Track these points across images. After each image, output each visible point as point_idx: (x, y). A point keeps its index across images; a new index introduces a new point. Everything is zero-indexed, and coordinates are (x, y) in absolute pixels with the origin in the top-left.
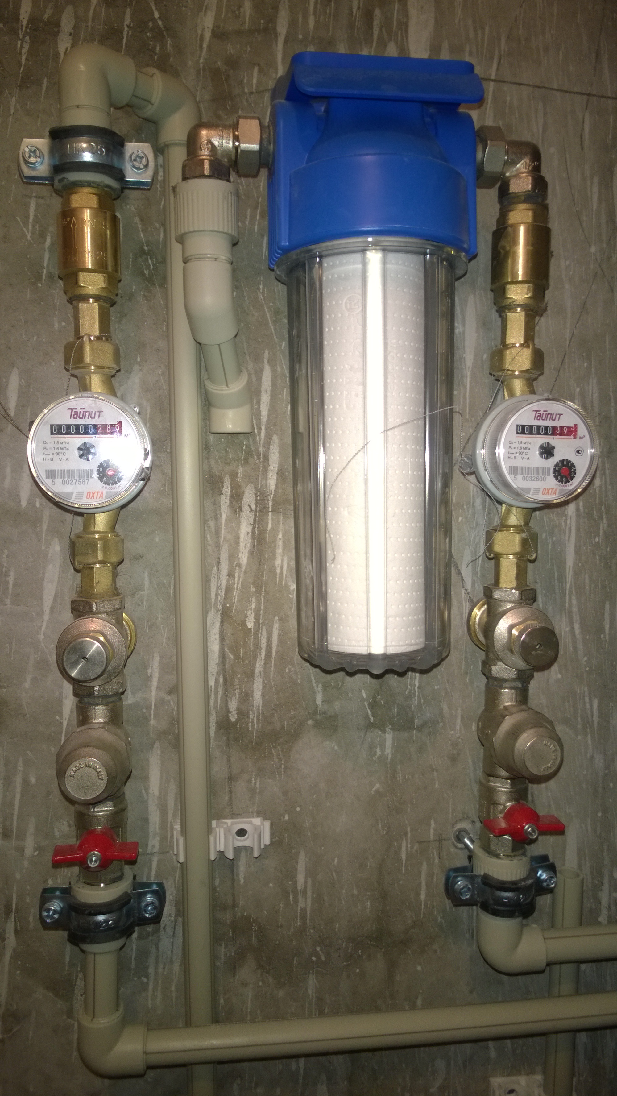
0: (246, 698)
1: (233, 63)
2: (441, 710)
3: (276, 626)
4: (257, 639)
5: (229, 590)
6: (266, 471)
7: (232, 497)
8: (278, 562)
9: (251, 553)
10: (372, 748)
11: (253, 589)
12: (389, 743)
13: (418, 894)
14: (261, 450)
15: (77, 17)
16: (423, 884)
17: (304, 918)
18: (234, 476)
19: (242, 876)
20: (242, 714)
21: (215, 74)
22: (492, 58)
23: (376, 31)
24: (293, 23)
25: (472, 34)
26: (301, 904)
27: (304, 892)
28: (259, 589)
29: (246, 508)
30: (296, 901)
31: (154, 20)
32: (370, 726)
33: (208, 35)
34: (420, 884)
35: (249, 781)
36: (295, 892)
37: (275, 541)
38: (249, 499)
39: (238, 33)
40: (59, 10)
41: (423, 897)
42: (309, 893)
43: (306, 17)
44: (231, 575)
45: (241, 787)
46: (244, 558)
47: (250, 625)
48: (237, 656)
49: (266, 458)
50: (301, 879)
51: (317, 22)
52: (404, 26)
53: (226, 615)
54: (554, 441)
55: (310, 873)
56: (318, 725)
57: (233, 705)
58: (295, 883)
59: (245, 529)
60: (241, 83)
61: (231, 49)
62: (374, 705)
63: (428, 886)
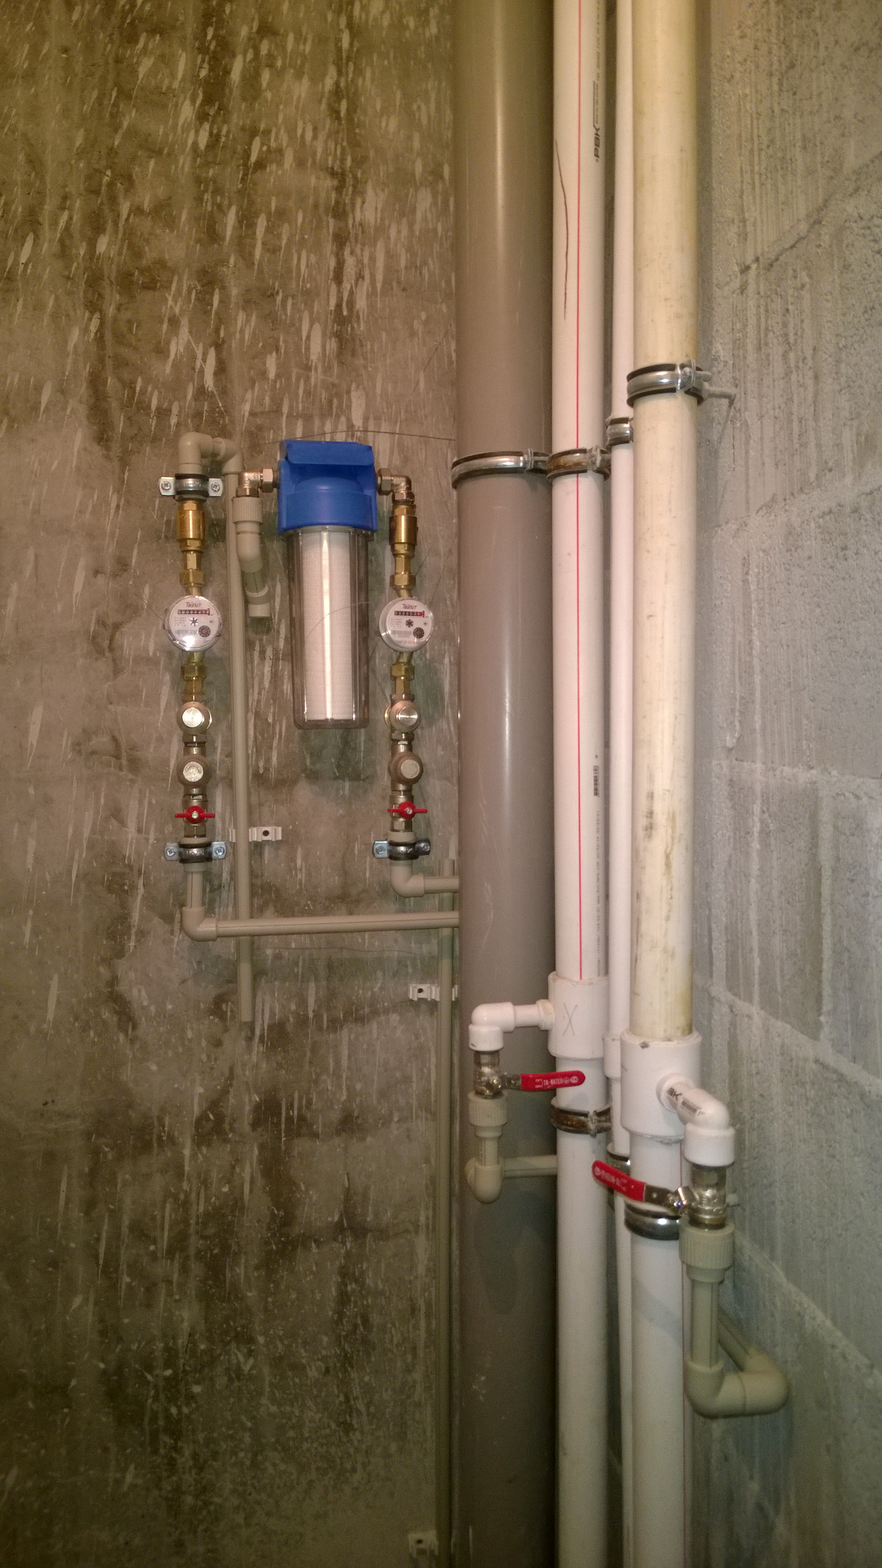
0: (268, 760)
1: (260, 428)
2: (376, 771)
3: (284, 722)
4: (274, 728)
5: (259, 701)
6: (278, 638)
7: (260, 652)
8: (285, 687)
9: (270, 682)
10: (338, 790)
11: (271, 701)
12: (347, 787)
13: (365, 874)
14: (276, 627)
15: (180, 406)
16: (368, 867)
17: (301, 883)
18: (261, 640)
19: (266, 859)
20: (266, 769)
21: (251, 434)
22: (396, 422)
23: (334, 410)
24: (291, 407)
25: (386, 411)
26: (299, 876)
27: (301, 870)
28: (275, 701)
29: (268, 658)
30: (296, 875)
31: (218, 407)
32: (336, 778)
33: (247, 414)
34: (365, 869)
35: (270, 807)
36: (296, 868)
37: (283, 676)
38: (269, 652)
39: (262, 413)
40: (171, 403)
41: (368, 875)
42: (304, 871)
43: (297, 403)
44: (260, 693)
45: (266, 810)
46: (267, 684)
47: (270, 720)
48: (263, 737)
49: (278, 632)
50: (299, 862)
51: (303, 407)
52: (349, 407)
53: (257, 715)
54: (412, 618)
55: (305, 859)
56: (307, 777)
57: (261, 764)
58: (296, 864)
59: (267, 669)
60: (264, 439)
61: (259, 421)
62: (338, 766)
63: (371, 868)
